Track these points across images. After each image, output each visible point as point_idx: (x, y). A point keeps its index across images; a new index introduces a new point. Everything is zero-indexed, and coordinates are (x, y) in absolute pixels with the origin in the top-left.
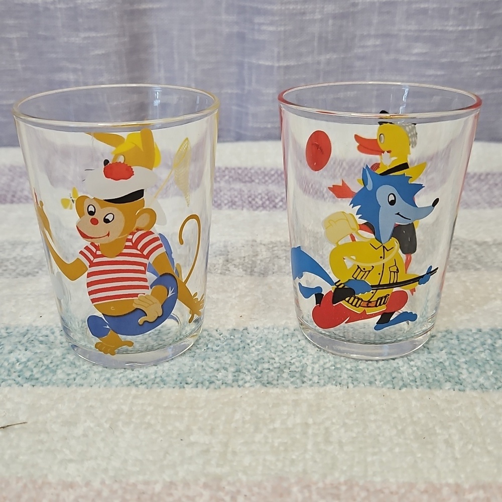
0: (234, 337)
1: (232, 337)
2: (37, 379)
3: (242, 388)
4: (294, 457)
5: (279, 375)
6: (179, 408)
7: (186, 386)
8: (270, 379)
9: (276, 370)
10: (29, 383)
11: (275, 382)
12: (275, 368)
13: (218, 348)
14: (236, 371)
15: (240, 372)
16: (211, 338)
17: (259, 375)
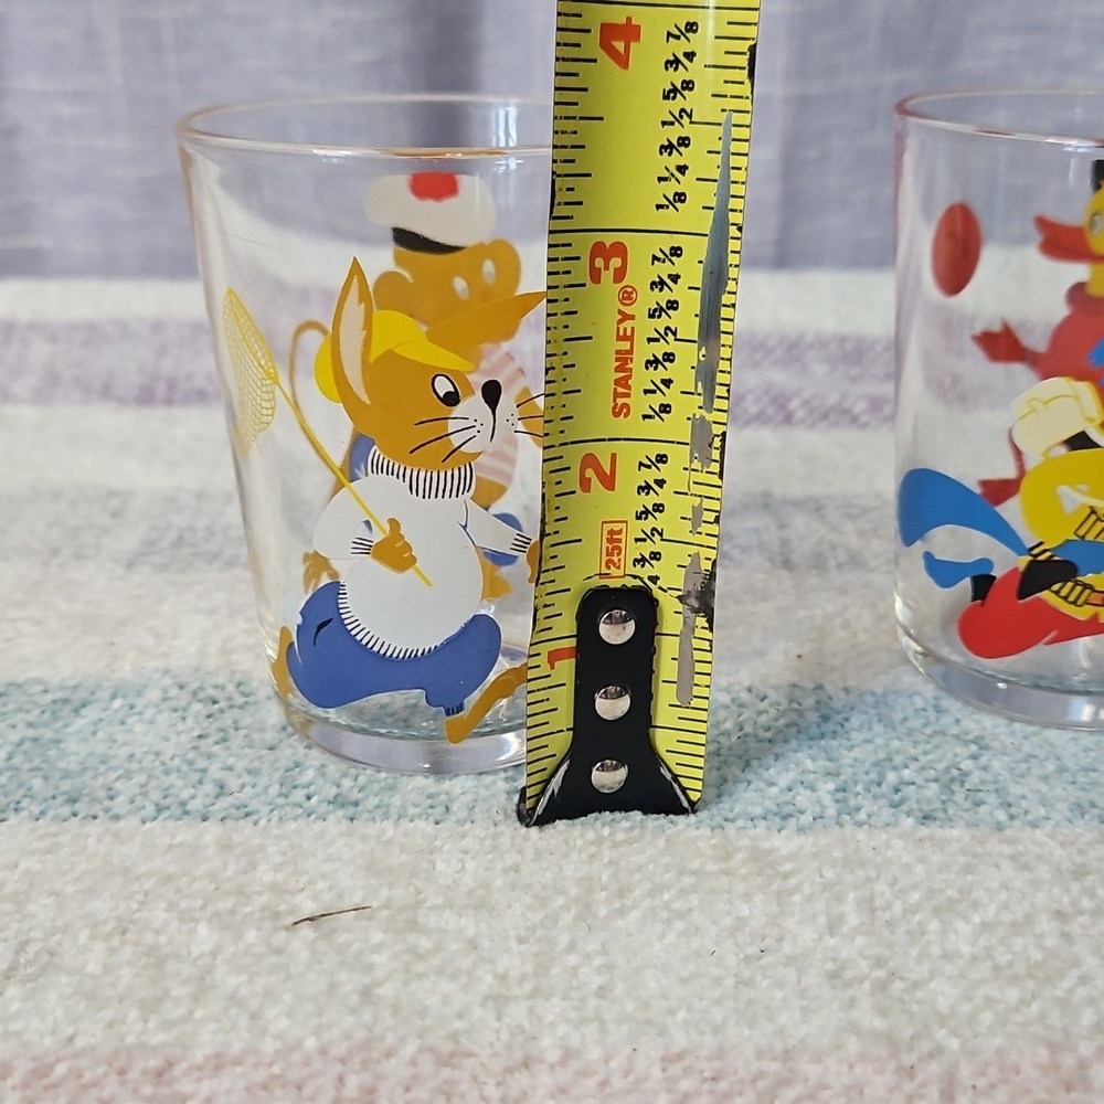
0: (799, 704)
1: (795, 705)
2: (356, 804)
3: (866, 827)
4: (1059, 993)
5: (944, 797)
6: (727, 873)
7: (725, 824)
8: (926, 808)
9: (934, 787)
10: (341, 813)
11: (940, 815)
12: (928, 781)
13: (769, 735)
14: (836, 790)
15: (845, 791)
16: (743, 710)
17: (897, 797)
